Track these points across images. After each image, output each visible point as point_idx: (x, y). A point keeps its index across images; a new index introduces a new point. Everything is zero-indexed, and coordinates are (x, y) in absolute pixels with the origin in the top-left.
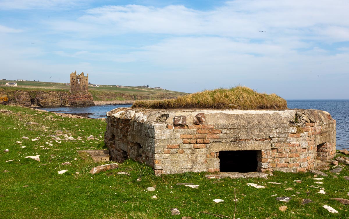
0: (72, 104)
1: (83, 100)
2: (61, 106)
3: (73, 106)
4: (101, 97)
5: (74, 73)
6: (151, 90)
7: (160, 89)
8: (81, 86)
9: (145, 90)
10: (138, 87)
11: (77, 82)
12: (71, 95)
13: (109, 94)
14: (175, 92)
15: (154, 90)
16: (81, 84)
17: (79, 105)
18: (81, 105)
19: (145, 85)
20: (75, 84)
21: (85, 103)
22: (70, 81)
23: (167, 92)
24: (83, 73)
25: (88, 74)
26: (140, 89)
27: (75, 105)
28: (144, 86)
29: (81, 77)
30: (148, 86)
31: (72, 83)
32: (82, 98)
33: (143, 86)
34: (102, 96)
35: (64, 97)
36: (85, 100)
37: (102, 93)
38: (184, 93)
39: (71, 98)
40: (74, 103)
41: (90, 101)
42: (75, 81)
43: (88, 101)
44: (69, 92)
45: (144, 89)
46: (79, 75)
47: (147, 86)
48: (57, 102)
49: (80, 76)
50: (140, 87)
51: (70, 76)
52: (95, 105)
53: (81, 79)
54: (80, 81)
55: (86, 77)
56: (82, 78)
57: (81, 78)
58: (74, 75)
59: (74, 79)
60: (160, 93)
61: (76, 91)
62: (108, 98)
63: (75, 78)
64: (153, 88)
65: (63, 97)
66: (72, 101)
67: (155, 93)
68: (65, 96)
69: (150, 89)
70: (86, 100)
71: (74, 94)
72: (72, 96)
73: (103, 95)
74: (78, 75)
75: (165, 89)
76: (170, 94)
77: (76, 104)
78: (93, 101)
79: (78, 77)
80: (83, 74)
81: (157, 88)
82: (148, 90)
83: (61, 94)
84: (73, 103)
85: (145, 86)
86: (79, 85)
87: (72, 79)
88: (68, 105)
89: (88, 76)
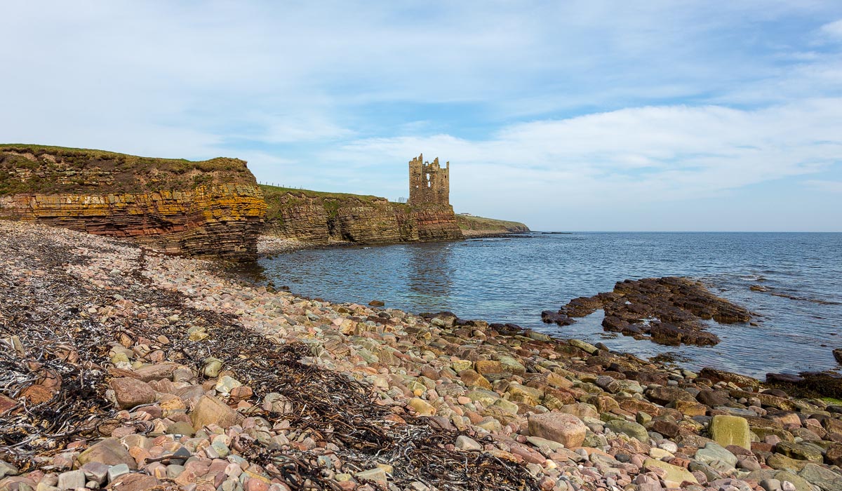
1: (440, 226)
2: (400, 241)
8: (436, 192)
16: (435, 187)
17: (434, 237)
18: (436, 237)
20: (420, 187)
21: (445, 233)
24: (437, 159)
29: (434, 168)
31: (414, 183)
32: (437, 222)
36: (443, 224)
41: (454, 228)
42: (420, 178)
43: (450, 228)
49: (433, 166)
51: (410, 167)
52: (463, 238)
53: (435, 175)
54: (432, 179)
55: (445, 169)
56: (436, 173)
57: (433, 172)
58: (419, 164)
59: (419, 174)
61: (425, 204)
63: (421, 173)
70: (445, 225)
71: (418, 211)
74: (427, 164)
77: (425, 234)
78: (459, 228)
79: (428, 169)
80: (437, 162)
86: (428, 188)
87: (414, 174)
88: (416, 238)
89: (448, 168)
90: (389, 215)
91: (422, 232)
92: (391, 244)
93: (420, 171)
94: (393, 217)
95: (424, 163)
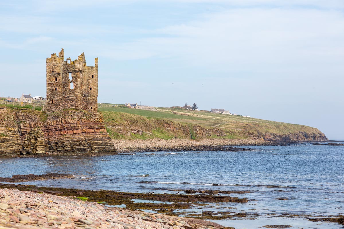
0: (51, 148)
1: (83, 137)
2: (22, 154)
3: (55, 154)
4: (119, 130)
5: (57, 55)
6: (202, 114)
7: (224, 113)
8: (79, 95)
10: (173, 107)
11: (66, 83)
12: (48, 121)
13: (137, 122)
14: (268, 122)
16: (78, 89)
17: (73, 150)
18: (77, 150)
19: (188, 105)
20: (60, 89)
21: (89, 145)
22: (46, 79)
24: (83, 55)
25: (97, 60)
27: (62, 149)
28: (186, 106)
29: (79, 67)
30: (195, 107)
31: (52, 84)
32: (79, 131)
33: (184, 105)
34: (121, 127)
35: (28, 125)
36: (87, 135)
37: (120, 118)
39: (48, 130)
40: (56, 143)
41: (102, 139)
42: (60, 78)
43: (97, 139)
44: (44, 112)
46: (73, 60)
47: (192, 106)
48: (11, 140)
49: (77, 64)
50: (178, 108)
51: (48, 65)
52: (115, 152)
53: (79, 74)
54: (74, 80)
55: (92, 67)
56: (81, 72)
57: (77, 72)
58: (58, 62)
59: (59, 74)
61: (65, 110)
62: (135, 132)
63: (61, 72)
64: (208, 112)
65: (26, 126)
66: (52, 140)
68: (30, 124)
70: (90, 135)
71: (56, 118)
72: (52, 122)
73: (125, 123)
74: (69, 62)
75: (235, 115)
77: (63, 146)
78: (110, 139)
79: (69, 68)
80: (82, 58)
81: (218, 112)
83: (21, 118)
84: (53, 145)
85: (189, 107)
86: (71, 91)
87: (52, 73)
88: (41, 151)
89: (97, 66)
90: (9, 124)
91: (60, 144)
92: (8, 157)
93: (59, 70)
94: (13, 127)
95: (65, 60)
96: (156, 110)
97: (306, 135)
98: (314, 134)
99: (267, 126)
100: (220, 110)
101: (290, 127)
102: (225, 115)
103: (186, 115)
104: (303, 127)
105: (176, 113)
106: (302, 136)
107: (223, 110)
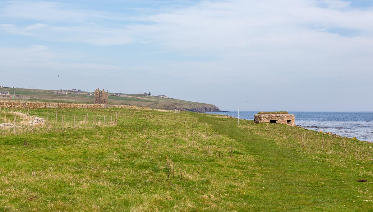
6: (154, 98)
9: (147, 99)
10: (138, 95)
11: (100, 97)
15: (157, 99)
23: (173, 101)
25: (107, 90)
26: (142, 98)
30: (150, 94)
31: (96, 97)
33: (144, 93)
38: (193, 102)
45: (145, 98)
47: (148, 93)
50: (140, 95)
58: (97, 91)
60: (164, 102)
67: (158, 104)
69: (152, 98)
75: (171, 98)
76: (176, 104)
81: (161, 97)
82: (151, 99)
85: (147, 94)
96: (128, 97)
97: (206, 109)
98: (210, 108)
99: (182, 104)
100: (163, 96)
101: (197, 105)
102: (165, 98)
103: (143, 99)
104: (205, 104)
105: (138, 98)
106: (203, 109)
107: (164, 96)
